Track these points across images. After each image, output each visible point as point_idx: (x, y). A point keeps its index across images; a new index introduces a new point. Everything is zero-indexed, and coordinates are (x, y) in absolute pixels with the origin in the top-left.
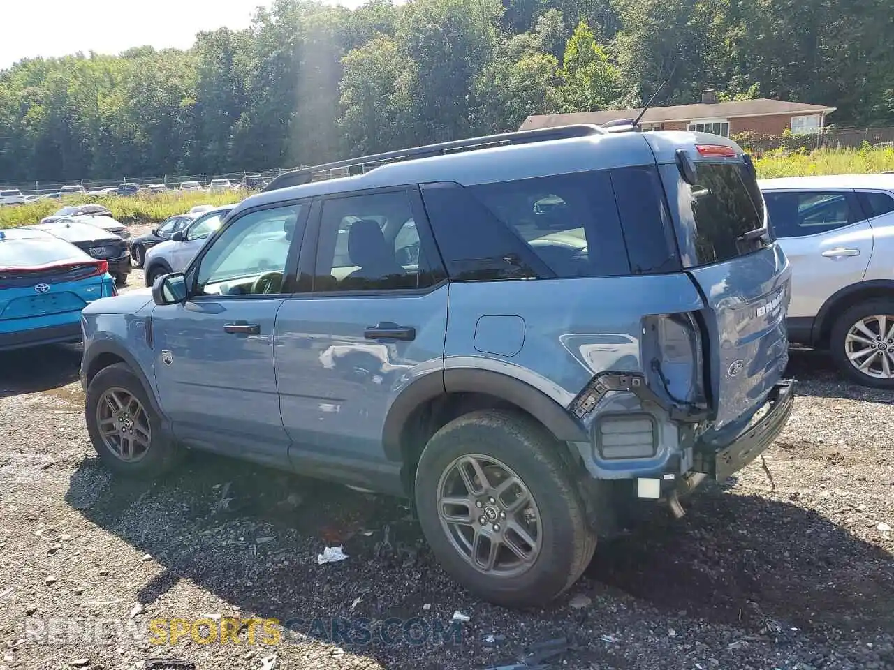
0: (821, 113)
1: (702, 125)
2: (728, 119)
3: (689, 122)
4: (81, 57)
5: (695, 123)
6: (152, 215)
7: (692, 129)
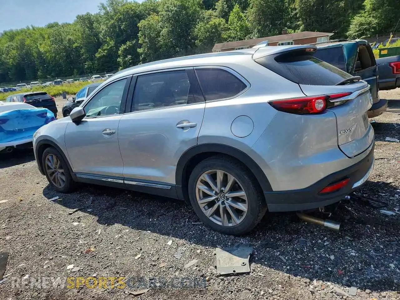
0: (328, 36)
1: (283, 43)
2: (293, 40)
3: (278, 42)
4: (29, 29)
5: (280, 43)
6: (70, 92)
7: (279, 45)
